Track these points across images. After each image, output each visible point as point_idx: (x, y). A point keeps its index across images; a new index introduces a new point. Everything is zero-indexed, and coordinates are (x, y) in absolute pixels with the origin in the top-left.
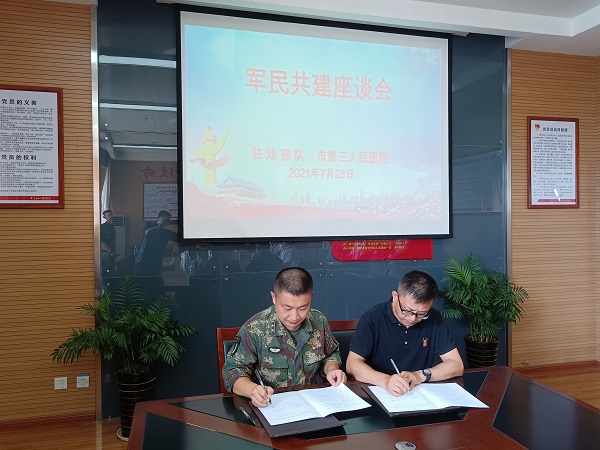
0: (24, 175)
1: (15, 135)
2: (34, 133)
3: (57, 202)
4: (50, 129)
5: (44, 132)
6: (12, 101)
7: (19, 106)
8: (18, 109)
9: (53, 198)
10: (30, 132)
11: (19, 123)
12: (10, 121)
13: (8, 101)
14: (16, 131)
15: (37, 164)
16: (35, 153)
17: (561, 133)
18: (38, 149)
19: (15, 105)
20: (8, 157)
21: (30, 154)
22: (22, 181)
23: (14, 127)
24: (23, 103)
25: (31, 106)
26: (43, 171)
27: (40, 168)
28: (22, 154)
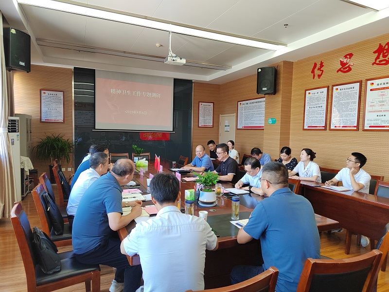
2: (57, 103)
4: (61, 102)
8: (52, 97)
9: (62, 120)
13: (50, 94)
17: (209, 106)
18: (57, 107)
20: (49, 109)
21: (55, 109)
22: (54, 116)
24: (54, 95)
26: (59, 113)
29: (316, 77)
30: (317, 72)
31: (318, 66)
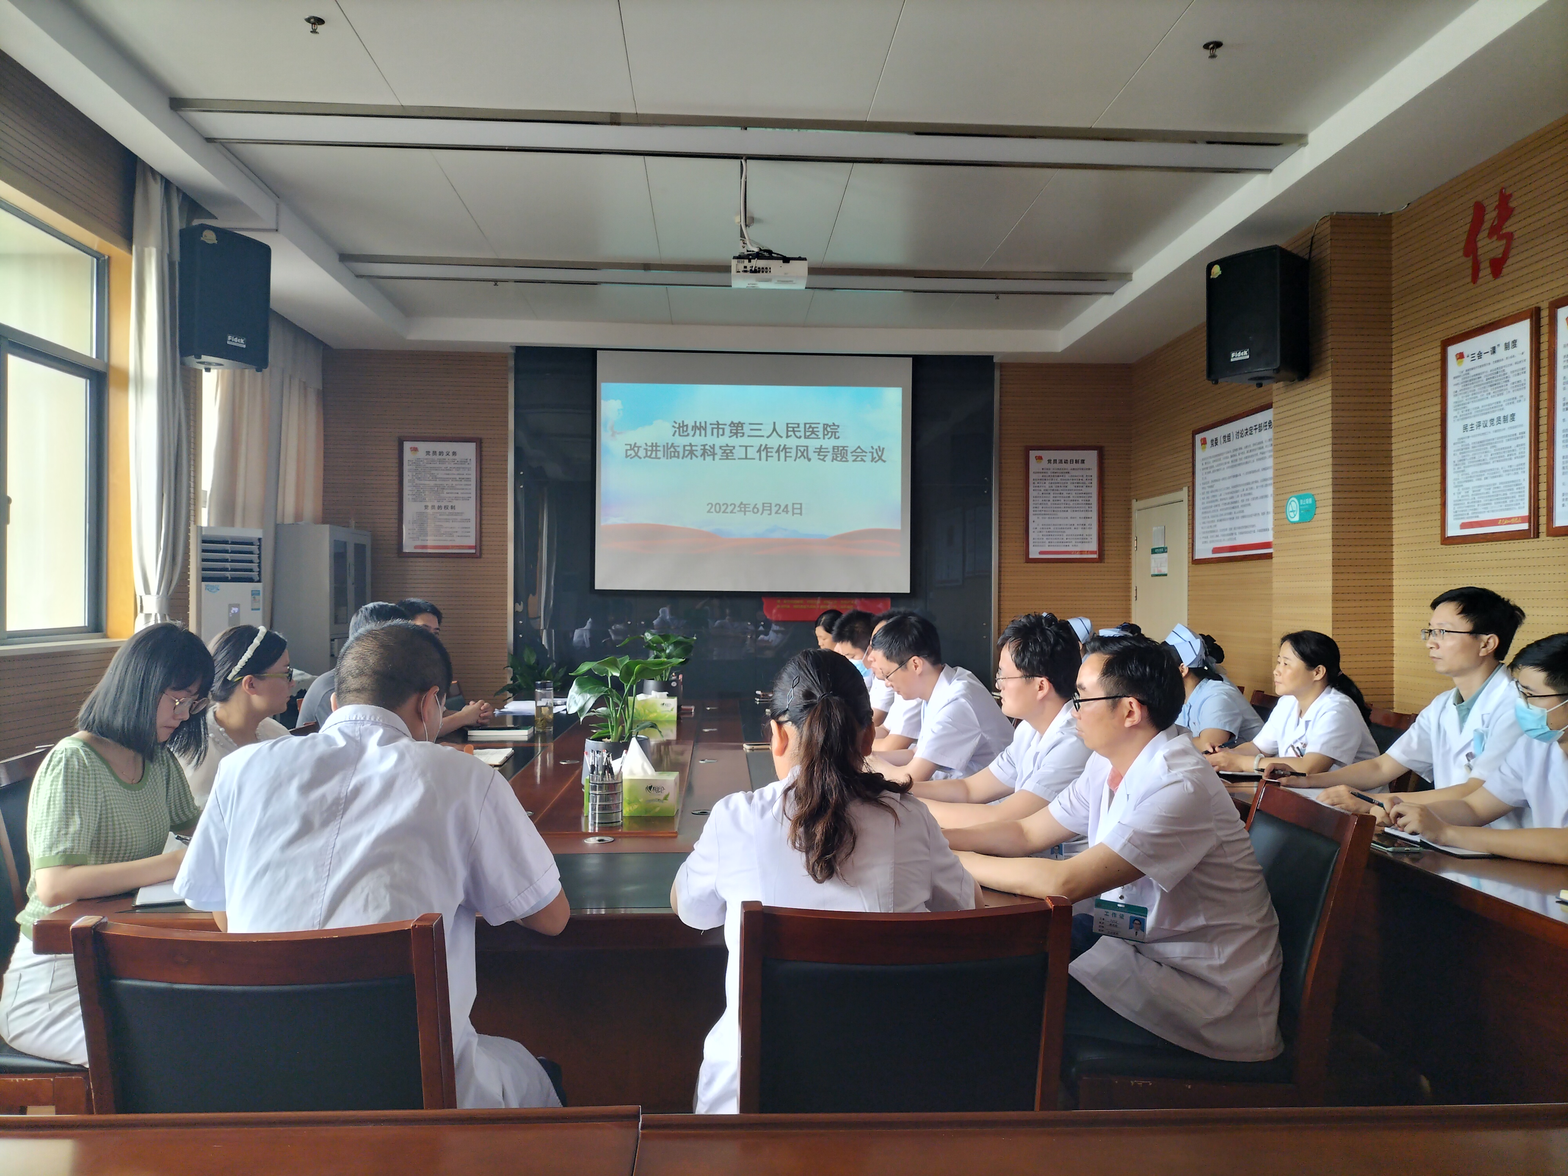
0: (445, 524)
1: (436, 485)
2: (454, 483)
3: (473, 551)
4: (468, 479)
5: (463, 482)
6: (435, 453)
7: (441, 457)
8: (442, 461)
9: (470, 547)
10: (450, 483)
11: (441, 473)
12: (433, 472)
13: (431, 453)
14: (438, 482)
15: (457, 514)
16: (454, 503)
17: (1075, 465)
18: (457, 499)
19: (437, 457)
20: (430, 507)
21: (450, 504)
22: (443, 531)
23: (435, 478)
24: (445, 454)
25: (451, 457)
26: (463, 521)
27: (459, 517)
28: (443, 504)
29: (1486, 272)
30: (1489, 247)
31: (1491, 216)
